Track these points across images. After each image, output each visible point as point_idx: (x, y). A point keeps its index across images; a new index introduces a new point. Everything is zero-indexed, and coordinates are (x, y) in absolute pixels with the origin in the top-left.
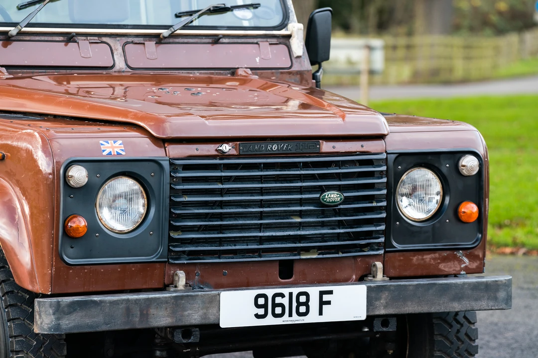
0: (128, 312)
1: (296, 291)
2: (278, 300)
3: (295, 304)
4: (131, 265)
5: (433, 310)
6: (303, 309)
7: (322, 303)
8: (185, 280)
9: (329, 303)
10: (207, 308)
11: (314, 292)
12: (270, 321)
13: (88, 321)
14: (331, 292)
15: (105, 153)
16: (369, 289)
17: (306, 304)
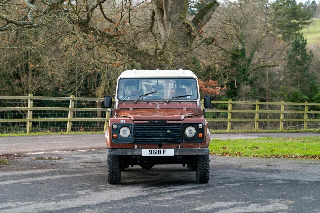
0: (123, 152)
1: (158, 149)
2: (154, 151)
3: (158, 152)
5: (189, 154)
6: (160, 153)
7: (164, 152)
8: (136, 147)
9: (165, 152)
10: (139, 152)
11: (162, 150)
12: (152, 155)
13: (115, 153)
14: (166, 150)
16: (174, 150)
17: (160, 152)
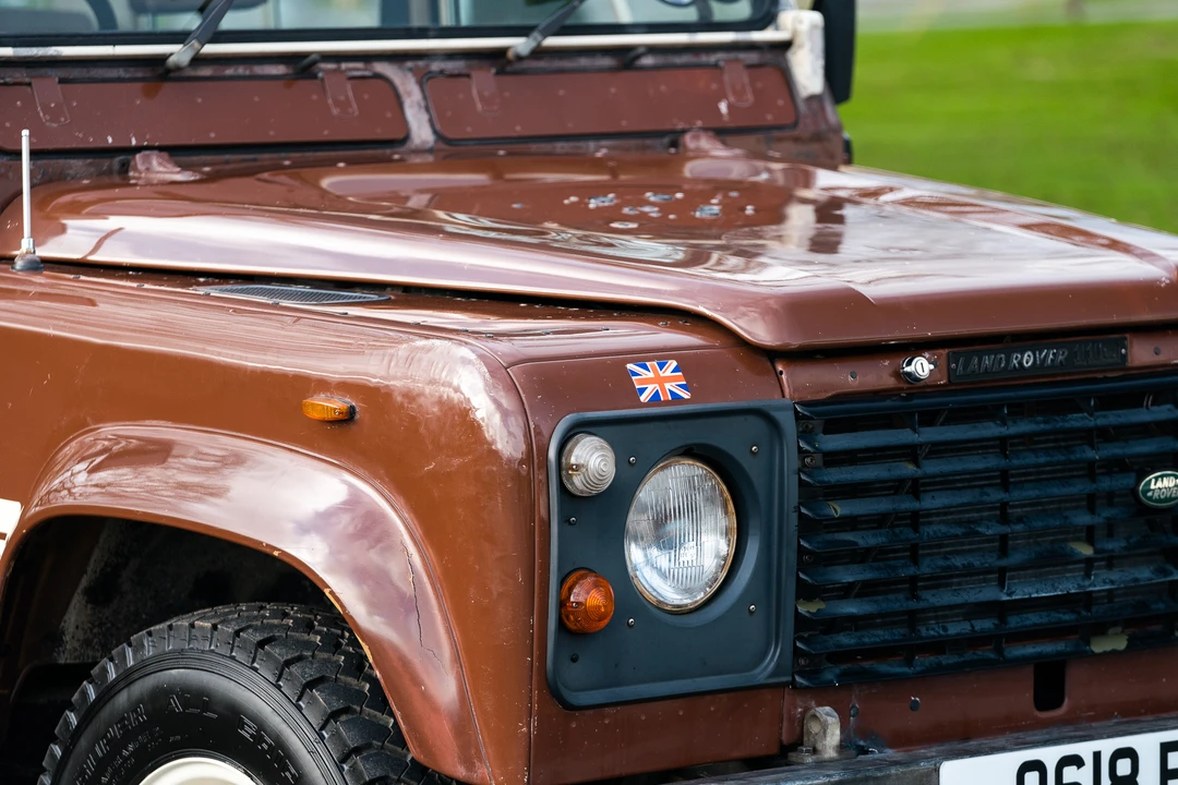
1: (1107, 746)
2: (1069, 774)
4: (708, 698)
8: (838, 732)
11: (1148, 746)
15: (644, 398)
17: (1132, 780)
